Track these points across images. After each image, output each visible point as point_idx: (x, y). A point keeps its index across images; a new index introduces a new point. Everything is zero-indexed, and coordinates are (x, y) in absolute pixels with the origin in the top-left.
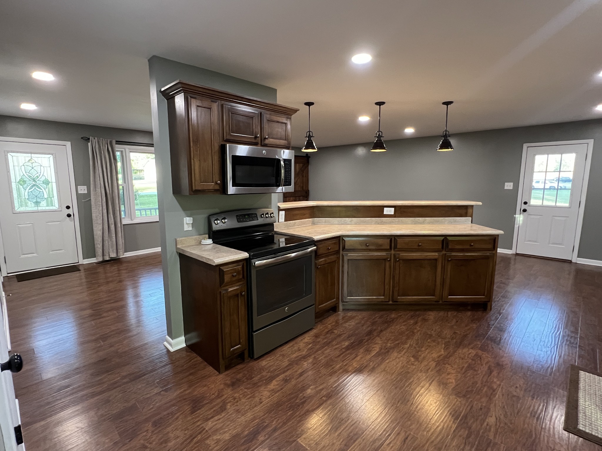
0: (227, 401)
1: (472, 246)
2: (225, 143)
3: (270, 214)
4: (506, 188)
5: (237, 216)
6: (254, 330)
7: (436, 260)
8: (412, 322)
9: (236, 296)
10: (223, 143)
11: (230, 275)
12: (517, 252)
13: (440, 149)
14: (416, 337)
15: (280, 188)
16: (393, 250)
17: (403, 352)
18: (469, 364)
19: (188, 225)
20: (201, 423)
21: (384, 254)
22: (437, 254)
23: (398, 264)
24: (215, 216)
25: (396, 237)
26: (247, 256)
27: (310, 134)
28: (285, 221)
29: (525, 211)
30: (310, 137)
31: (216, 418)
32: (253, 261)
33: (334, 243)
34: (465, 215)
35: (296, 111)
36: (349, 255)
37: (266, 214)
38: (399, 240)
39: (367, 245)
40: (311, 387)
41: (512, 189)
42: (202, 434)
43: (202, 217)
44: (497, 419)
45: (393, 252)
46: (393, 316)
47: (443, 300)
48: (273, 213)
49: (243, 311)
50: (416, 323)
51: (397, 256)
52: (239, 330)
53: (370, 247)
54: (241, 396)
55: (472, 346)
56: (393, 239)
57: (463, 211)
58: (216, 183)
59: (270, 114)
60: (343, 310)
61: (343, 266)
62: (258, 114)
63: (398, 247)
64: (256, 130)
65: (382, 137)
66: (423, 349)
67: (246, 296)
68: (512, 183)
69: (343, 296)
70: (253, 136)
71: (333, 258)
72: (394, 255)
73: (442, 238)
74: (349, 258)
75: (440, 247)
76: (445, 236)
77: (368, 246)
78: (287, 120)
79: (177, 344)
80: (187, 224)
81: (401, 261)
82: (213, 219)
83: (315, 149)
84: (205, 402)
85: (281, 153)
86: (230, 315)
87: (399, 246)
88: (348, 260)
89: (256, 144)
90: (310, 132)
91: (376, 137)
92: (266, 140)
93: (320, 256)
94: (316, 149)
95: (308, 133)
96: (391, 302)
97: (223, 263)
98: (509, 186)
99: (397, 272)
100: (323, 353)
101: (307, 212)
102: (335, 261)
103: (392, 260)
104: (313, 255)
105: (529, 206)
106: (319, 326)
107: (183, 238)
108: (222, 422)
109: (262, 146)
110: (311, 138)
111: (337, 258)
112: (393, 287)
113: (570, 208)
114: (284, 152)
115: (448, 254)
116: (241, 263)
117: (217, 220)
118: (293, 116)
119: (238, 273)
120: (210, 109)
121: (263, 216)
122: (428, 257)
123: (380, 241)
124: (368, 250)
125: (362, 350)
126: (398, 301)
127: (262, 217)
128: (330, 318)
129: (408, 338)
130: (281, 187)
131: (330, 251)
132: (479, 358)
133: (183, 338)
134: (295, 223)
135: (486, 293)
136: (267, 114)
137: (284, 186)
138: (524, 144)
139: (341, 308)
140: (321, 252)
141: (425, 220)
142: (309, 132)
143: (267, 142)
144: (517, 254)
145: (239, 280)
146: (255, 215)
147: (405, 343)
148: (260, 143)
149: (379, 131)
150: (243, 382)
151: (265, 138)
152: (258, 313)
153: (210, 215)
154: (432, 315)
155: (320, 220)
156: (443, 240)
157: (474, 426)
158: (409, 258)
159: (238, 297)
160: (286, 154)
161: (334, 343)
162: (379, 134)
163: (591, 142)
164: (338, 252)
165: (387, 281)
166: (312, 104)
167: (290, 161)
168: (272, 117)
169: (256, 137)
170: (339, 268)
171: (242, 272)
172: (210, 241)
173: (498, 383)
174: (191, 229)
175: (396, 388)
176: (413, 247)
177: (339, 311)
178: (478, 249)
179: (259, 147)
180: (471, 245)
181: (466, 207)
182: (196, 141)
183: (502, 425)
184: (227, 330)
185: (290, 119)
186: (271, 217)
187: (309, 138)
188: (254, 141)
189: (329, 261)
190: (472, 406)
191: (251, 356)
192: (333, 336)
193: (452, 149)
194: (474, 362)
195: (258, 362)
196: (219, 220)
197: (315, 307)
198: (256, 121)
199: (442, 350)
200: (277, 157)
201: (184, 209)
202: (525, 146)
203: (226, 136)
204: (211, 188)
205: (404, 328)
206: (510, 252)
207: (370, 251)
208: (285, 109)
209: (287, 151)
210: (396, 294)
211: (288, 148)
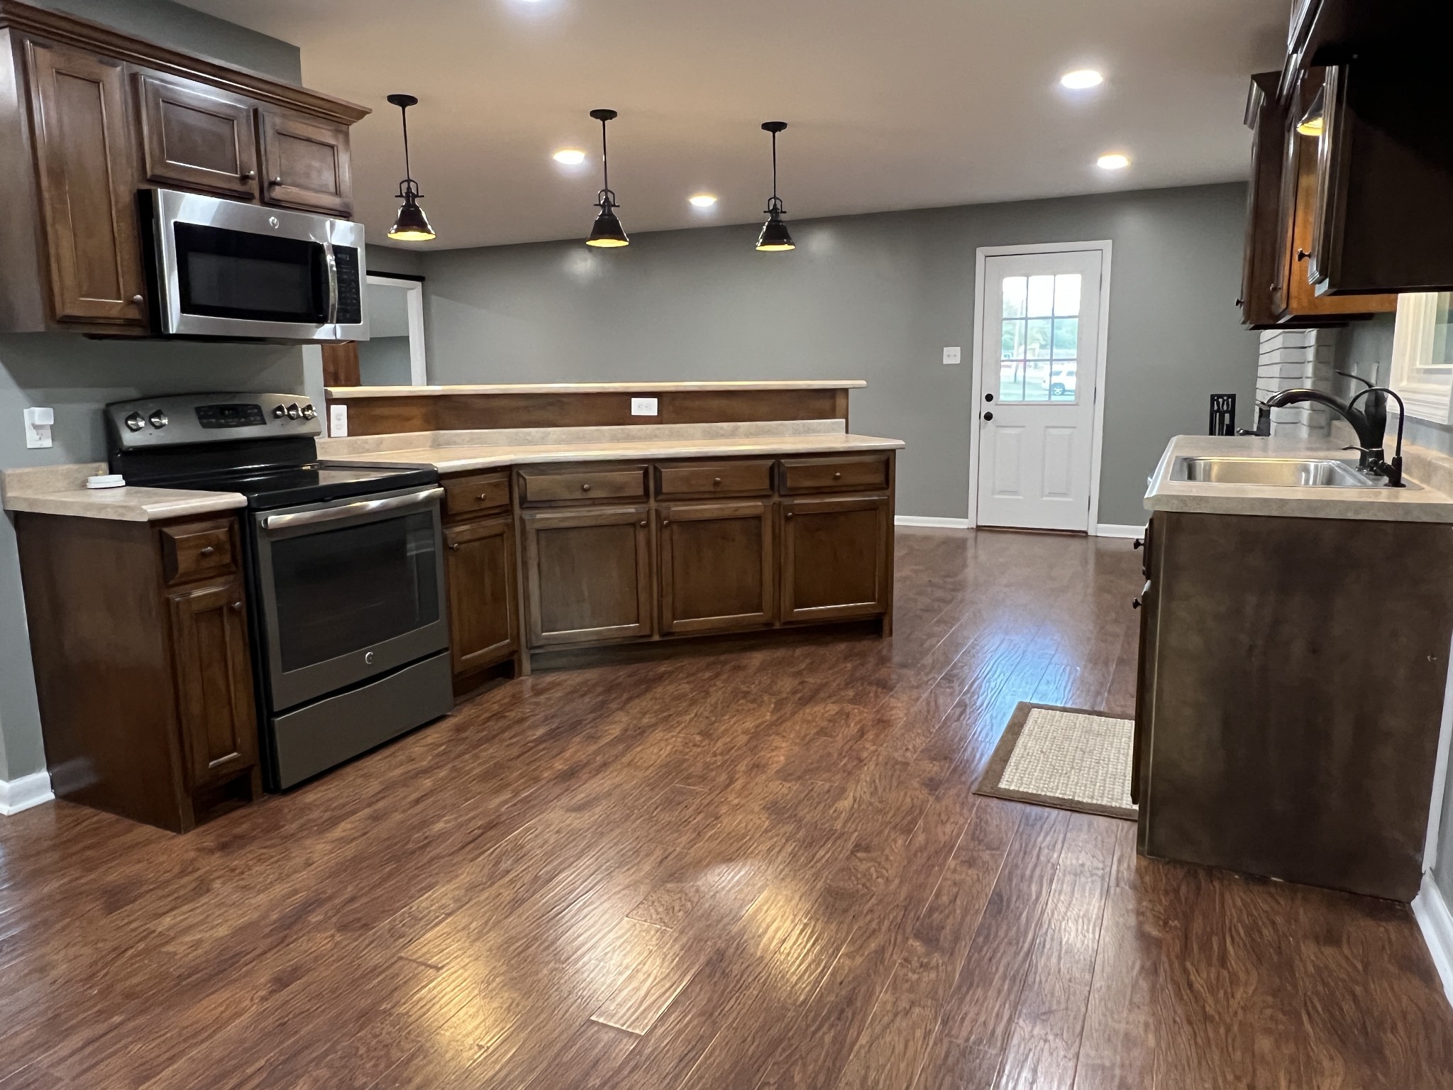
0: (212, 877)
1: (839, 477)
2: (153, 188)
3: (303, 410)
4: (946, 361)
5: (198, 410)
6: (276, 709)
7: (758, 518)
8: (707, 675)
9: (215, 612)
10: (145, 187)
11: (195, 552)
12: (979, 524)
13: (763, 244)
14: (712, 700)
15: (328, 327)
16: (652, 500)
17: (678, 730)
18: (822, 728)
19: (40, 431)
20: (140, 924)
21: (631, 509)
22: (760, 504)
23: (666, 533)
24: (128, 407)
25: (657, 465)
26: (240, 502)
27: (409, 188)
28: (349, 435)
29: (989, 417)
30: (410, 196)
31: (185, 908)
32: (260, 515)
33: (496, 485)
34: (831, 414)
35: (361, 113)
36: (538, 516)
37: (289, 409)
38: (666, 472)
39: (586, 486)
40: (445, 818)
41: (958, 362)
42: (149, 939)
43: (85, 409)
44: (855, 801)
45: (653, 504)
46: (662, 669)
47: (782, 620)
48: (309, 407)
49: (237, 655)
50: (717, 675)
51: (664, 513)
52: (231, 709)
53: (592, 494)
54: (250, 863)
55: (834, 699)
56: (651, 468)
57: (825, 404)
58: (132, 302)
59: (284, 116)
60: (533, 671)
61: (524, 549)
62: (248, 111)
63: (665, 490)
64: (245, 158)
65: (614, 206)
66: (726, 717)
67: (244, 612)
68: (958, 349)
69: (530, 630)
70: (237, 173)
71: (494, 525)
72: (657, 511)
73: (770, 462)
74: (538, 526)
75: (766, 484)
76: (777, 457)
77: (586, 490)
78: (337, 139)
79: (28, 792)
80: (36, 427)
81: (675, 527)
82: (124, 413)
83: (429, 232)
84: (145, 888)
85: (323, 227)
86: (201, 666)
87: (666, 488)
88: (538, 531)
89: (245, 197)
90: (412, 183)
91: (600, 205)
92: (277, 188)
93: (459, 518)
94: (433, 232)
95: (405, 186)
96: (656, 638)
97: (172, 515)
98: (952, 355)
99: (667, 556)
100: (476, 757)
101: (415, 411)
102: (501, 535)
103: (653, 525)
104: (436, 510)
105: (996, 404)
106: (466, 709)
107: (27, 470)
108: (202, 913)
109: (263, 202)
110: (413, 201)
111: (507, 525)
112: (661, 595)
113: (1077, 405)
114: (332, 226)
115: (787, 501)
116: (225, 522)
117: (134, 417)
118: (354, 129)
119: (219, 548)
120: (98, 83)
121: (278, 413)
122: (740, 513)
123: (618, 476)
124: (589, 502)
125: (577, 739)
126: (674, 630)
127: (277, 417)
128: (495, 692)
129: (694, 702)
130: (332, 326)
131: (484, 505)
132: (844, 717)
133: (44, 776)
134: (381, 442)
135: (877, 596)
136: (275, 114)
137: (338, 322)
138: (978, 249)
139: (527, 666)
140: (456, 506)
141: (737, 428)
142: (409, 181)
143: (278, 193)
144: (979, 528)
145: (222, 571)
146: (256, 411)
147: (686, 712)
148: (257, 194)
149: (606, 191)
150: (254, 838)
151: (273, 184)
152: (283, 662)
153: (108, 405)
154: (756, 658)
155: (457, 435)
156: (772, 468)
157: (808, 817)
158: (693, 517)
159: (221, 615)
160: (340, 233)
161: (506, 735)
162: (607, 199)
163: (1107, 245)
164: (507, 510)
165: (643, 581)
166: (411, 100)
167: (352, 252)
168: (291, 123)
169: (245, 178)
170: (513, 554)
171: (228, 546)
172: (118, 479)
173: (873, 748)
174: (48, 443)
175: (652, 790)
176: (702, 489)
177: (520, 674)
178: (852, 486)
179: (254, 207)
180: (837, 478)
181: (831, 393)
182: (58, 175)
183: (863, 806)
184: (196, 708)
185: (347, 135)
186: (306, 418)
187: (408, 201)
188: (237, 187)
189: (483, 533)
190: (812, 790)
191: (272, 787)
192: (502, 723)
193: (790, 244)
194: (831, 724)
195: (295, 797)
196: (143, 419)
197: (452, 656)
198: (242, 132)
199: (769, 714)
200: (313, 239)
201: (24, 381)
202: (981, 252)
203: (152, 168)
204: (114, 313)
205: (686, 687)
206: (962, 523)
207: (594, 505)
208: (328, 105)
209: (342, 224)
210: (667, 614)
211: (345, 215)
